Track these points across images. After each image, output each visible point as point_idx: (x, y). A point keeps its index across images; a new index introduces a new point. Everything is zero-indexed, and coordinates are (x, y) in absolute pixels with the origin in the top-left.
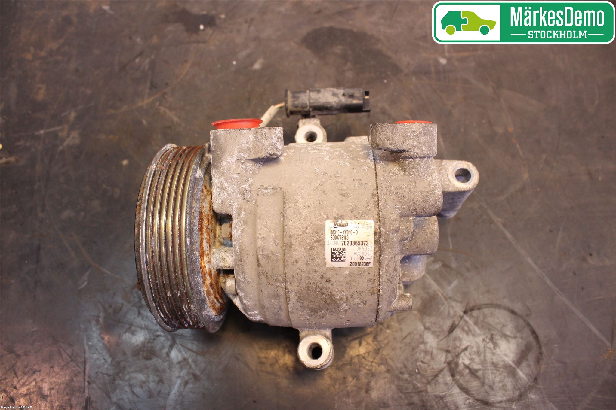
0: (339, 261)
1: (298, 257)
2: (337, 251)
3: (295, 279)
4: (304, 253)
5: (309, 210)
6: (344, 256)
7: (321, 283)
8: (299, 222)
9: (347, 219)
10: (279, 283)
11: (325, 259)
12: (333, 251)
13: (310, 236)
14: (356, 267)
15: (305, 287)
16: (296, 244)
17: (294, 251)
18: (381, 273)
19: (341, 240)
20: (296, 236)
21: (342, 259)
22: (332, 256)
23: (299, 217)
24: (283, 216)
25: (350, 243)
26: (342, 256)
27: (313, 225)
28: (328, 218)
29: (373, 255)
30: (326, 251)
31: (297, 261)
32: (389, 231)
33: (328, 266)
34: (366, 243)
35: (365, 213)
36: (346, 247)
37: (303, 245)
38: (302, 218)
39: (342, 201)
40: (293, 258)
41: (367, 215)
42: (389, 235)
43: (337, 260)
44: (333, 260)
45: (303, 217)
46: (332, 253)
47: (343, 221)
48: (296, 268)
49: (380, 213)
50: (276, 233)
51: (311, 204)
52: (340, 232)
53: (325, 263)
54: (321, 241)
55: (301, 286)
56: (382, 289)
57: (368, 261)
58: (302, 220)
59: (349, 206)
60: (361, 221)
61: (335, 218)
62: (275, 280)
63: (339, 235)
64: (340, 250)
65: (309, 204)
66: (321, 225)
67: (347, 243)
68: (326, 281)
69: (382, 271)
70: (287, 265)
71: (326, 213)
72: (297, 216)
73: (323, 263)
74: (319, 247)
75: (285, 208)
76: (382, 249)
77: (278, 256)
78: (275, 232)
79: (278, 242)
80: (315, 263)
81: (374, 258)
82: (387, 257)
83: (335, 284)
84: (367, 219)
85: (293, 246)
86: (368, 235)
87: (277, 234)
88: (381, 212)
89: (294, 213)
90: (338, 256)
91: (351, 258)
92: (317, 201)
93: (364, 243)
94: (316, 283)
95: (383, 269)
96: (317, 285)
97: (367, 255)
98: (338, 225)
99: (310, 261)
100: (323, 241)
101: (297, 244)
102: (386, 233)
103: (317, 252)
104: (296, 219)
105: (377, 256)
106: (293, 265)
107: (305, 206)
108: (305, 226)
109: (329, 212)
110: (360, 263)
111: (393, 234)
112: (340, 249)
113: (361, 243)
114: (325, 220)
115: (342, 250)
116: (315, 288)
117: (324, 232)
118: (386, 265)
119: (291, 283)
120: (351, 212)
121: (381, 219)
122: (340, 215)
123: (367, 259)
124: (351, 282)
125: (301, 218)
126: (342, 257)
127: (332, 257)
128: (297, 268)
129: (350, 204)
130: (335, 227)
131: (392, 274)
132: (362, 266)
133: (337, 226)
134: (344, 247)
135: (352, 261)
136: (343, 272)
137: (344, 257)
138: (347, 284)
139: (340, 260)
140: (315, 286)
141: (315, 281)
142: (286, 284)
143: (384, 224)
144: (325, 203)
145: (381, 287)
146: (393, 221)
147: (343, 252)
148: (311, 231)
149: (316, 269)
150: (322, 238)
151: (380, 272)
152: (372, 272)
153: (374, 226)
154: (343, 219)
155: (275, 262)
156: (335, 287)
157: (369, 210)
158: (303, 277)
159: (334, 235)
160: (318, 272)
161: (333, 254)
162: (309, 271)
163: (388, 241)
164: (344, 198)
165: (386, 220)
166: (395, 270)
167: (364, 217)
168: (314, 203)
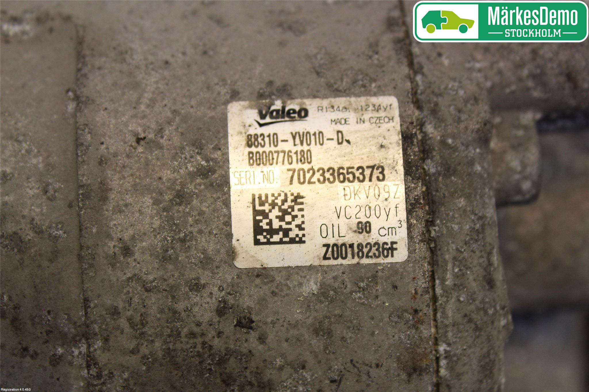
0: (281, 242)
1: (131, 232)
2: (273, 205)
3: (123, 322)
4: (152, 217)
5: (166, 73)
6: (298, 221)
7: (220, 334)
8: (131, 113)
9: (303, 97)
10: (62, 345)
11: (230, 236)
12: (258, 208)
13: (174, 157)
14: (345, 262)
15: (160, 354)
16: (121, 186)
17: (114, 212)
18: (439, 291)
19: (287, 166)
20: (122, 160)
21: (292, 235)
22: (256, 224)
23: (133, 95)
24: (77, 98)
25: (317, 175)
26: (294, 223)
27: (185, 119)
28: (235, 96)
29: (403, 215)
30: (232, 205)
31: (127, 251)
32: (454, 137)
33: (241, 263)
34: (376, 173)
35: (367, 75)
36: (304, 190)
37: (148, 189)
38: (145, 100)
39: (282, 44)
40: (112, 239)
41: (375, 81)
42: (454, 149)
43: (276, 238)
44: (261, 238)
45: (147, 96)
46: (256, 212)
47: (289, 102)
48: (124, 278)
49: (419, 78)
50: (48, 157)
51: (173, 56)
52: (280, 139)
53: (232, 254)
54: (214, 172)
55: (144, 350)
56: (448, 355)
57: (388, 239)
58: (143, 107)
59: (309, 57)
60: (353, 99)
61: (261, 96)
62: (48, 332)
63: (279, 148)
64: (285, 201)
65: (168, 57)
66: (212, 118)
67: (308, 176)
68: (239, 324)
69: (443, 280)
70: (91, 266)
71: (229, 82)
72: (123, 94)
73: (223, 251)
74: (209, 195)
75: (83, 72)
76: (436, 199)
77: (57, 238)
78: (45, 154)
79: (57, 185)
80: (193, 252)
81: (410, 227)
82: (456, 227)
83: (271, 338)
84: (375, 95)
85: (112, 196)
86: (382, 146)
87: (54, 159)
88: (423, 74)
89: (115, 84)
90: (276, 224)
91: (324, 227)
92: (195, 46)
93: (367, 172)
94: (203, 335)
95: (445, 271)
96: (204, 343)
97: (384, 216)
98: (272, 117)
99: (178, 245)
100: (220, 172)
101: (127, 185)
102: (443, 143)
103: (201, 213)
104: (123, 102)
105: (418, 218)
106: (113, 266)
107: (152, 63)
108: (153, 126)
109: (237, 77)
110: (360, 245)
111: (471, 148)
112: (282, 197)
113: (357, 174)
114: (227, 103)
115: (289, 203)
116: (199, 355)
117: (223, 141)
118: (455, 259)
119: (106, 340)
120: (318, 73)
121: (422, 97)
122: (278, 83)
123: (383, 232)
124: (331, 323)
125: (139, 98)
126: (292, 226)
127: (258, 230)
128: (129, 275)
129: (312, 51)
130: (262, 122)
131: (479, 297)
132: (367, 257)
133: (268, 120)
134: (296, 188)
135: (331, 241)
136: (300, 284)
137: (300, 227)
138: (317, 334)
139: (286, 239)
140: (199, 348)
141: (198, 324)
142: (89, 346)
143: (434, 112)
144: (224, 50)
145: (442, 348)
146: (466, 101)
147: (297, 207)
148: (177, 140)
149: (198, 279)
150: (215, 160)
151: (433, 287)
152: (406, 280)
153: (401, 116)
154: (291, 97)
155: (45, 263)
156: (270, 349)
157: (381, 66)
158: (153, 311)
159: (260, 149)
160: (207, 290)
161: (258, 218)
162: (172, 287)
163: (455, 173)
164: (289, 36)
165: (440, 100)
166: (490, 283)
167: (364, 86)
168: (184, 54)
